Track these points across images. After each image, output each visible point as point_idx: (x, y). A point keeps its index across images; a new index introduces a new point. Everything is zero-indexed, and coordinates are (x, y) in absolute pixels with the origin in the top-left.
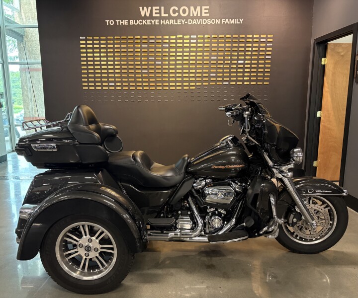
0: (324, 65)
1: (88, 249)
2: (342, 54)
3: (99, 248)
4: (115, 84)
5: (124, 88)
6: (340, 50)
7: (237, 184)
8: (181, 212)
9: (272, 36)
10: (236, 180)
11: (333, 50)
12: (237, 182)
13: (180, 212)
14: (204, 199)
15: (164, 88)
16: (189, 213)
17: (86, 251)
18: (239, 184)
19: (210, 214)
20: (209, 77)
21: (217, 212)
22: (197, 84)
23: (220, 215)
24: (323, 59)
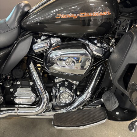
7: (96, 44)
8: (21, 83)
10: (95, 39)
12: (96, 42)
13: (19, 83)
16: (31, 83)
18: (99, 45)
19: (58, 85)
21: (66, 83)
23: (70, 87)
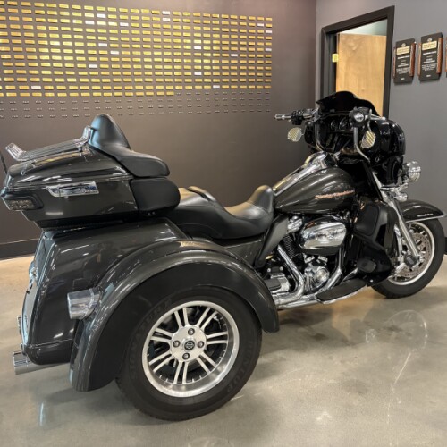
0: (335, 64)
1: (190, 346)
2: (354, 49)
3: (205, 341)
4: (43, 87)
5: (59, 95)
6: (352, 44)
8: (271, 269)
9: (271, 19)
11: (344, 42)
12: (338, 215)
13: (269, 270)
14: (302, 245)
15: (127, 94)
16: (281, 268)
17: (187, 349)
19: (310, 265)
20: (194, 77)
21: (318, 261)
22: (177, 87)
23: (322, 264)
24: (334, 55)
